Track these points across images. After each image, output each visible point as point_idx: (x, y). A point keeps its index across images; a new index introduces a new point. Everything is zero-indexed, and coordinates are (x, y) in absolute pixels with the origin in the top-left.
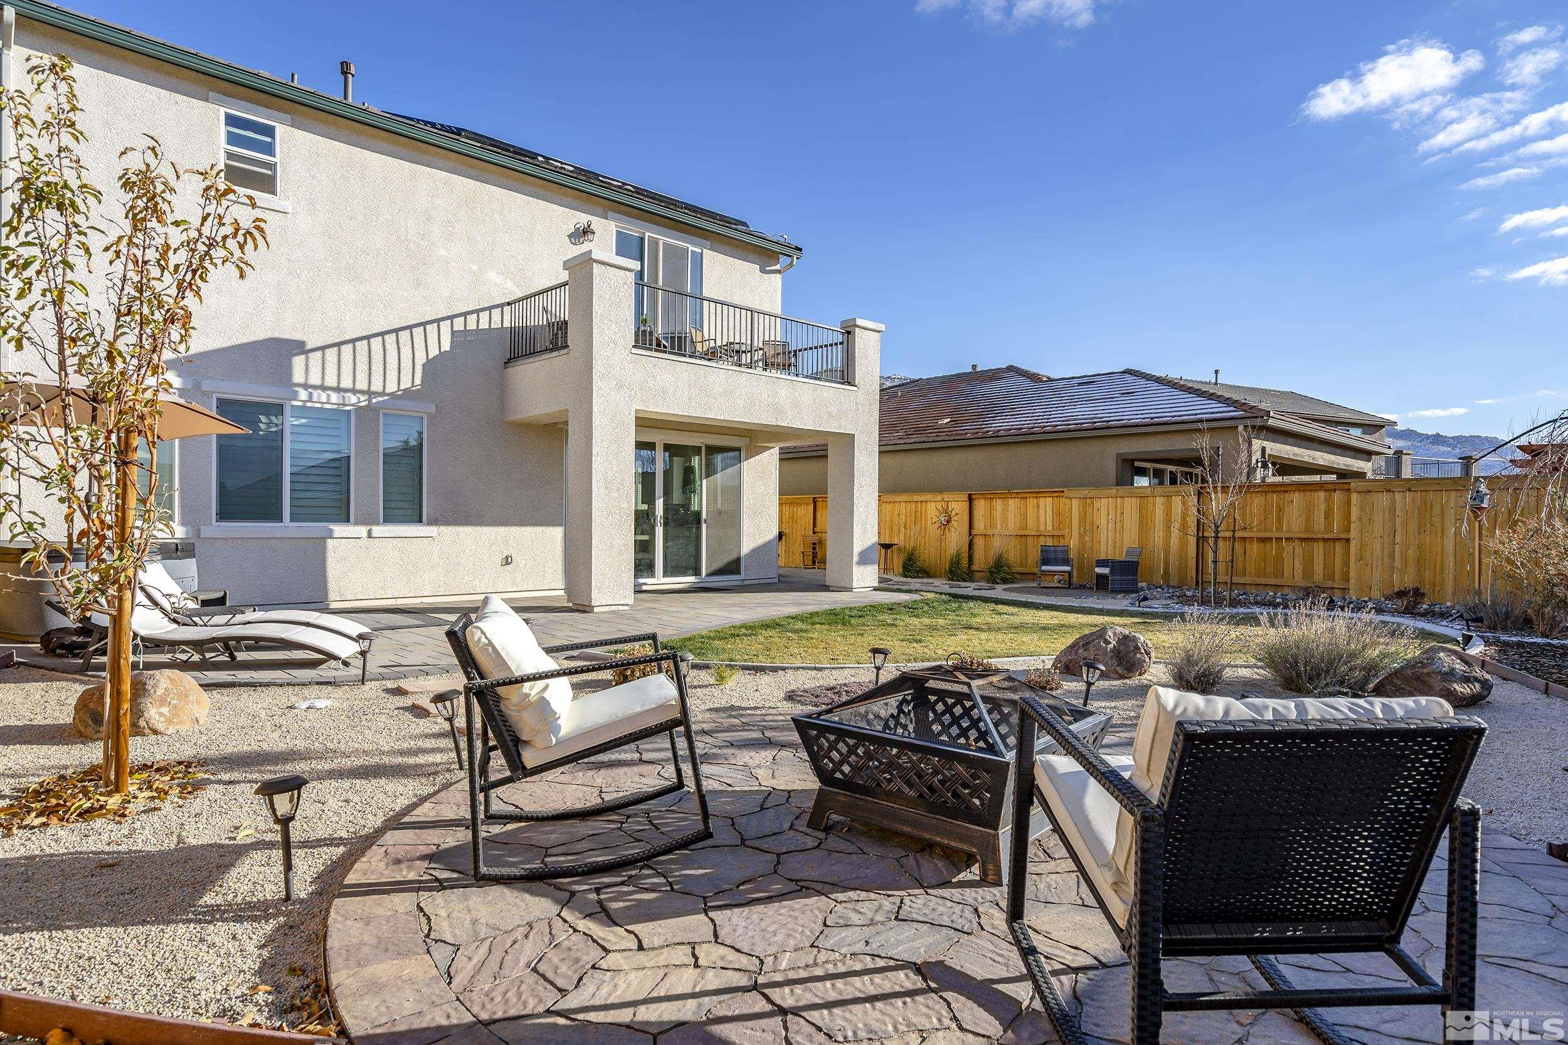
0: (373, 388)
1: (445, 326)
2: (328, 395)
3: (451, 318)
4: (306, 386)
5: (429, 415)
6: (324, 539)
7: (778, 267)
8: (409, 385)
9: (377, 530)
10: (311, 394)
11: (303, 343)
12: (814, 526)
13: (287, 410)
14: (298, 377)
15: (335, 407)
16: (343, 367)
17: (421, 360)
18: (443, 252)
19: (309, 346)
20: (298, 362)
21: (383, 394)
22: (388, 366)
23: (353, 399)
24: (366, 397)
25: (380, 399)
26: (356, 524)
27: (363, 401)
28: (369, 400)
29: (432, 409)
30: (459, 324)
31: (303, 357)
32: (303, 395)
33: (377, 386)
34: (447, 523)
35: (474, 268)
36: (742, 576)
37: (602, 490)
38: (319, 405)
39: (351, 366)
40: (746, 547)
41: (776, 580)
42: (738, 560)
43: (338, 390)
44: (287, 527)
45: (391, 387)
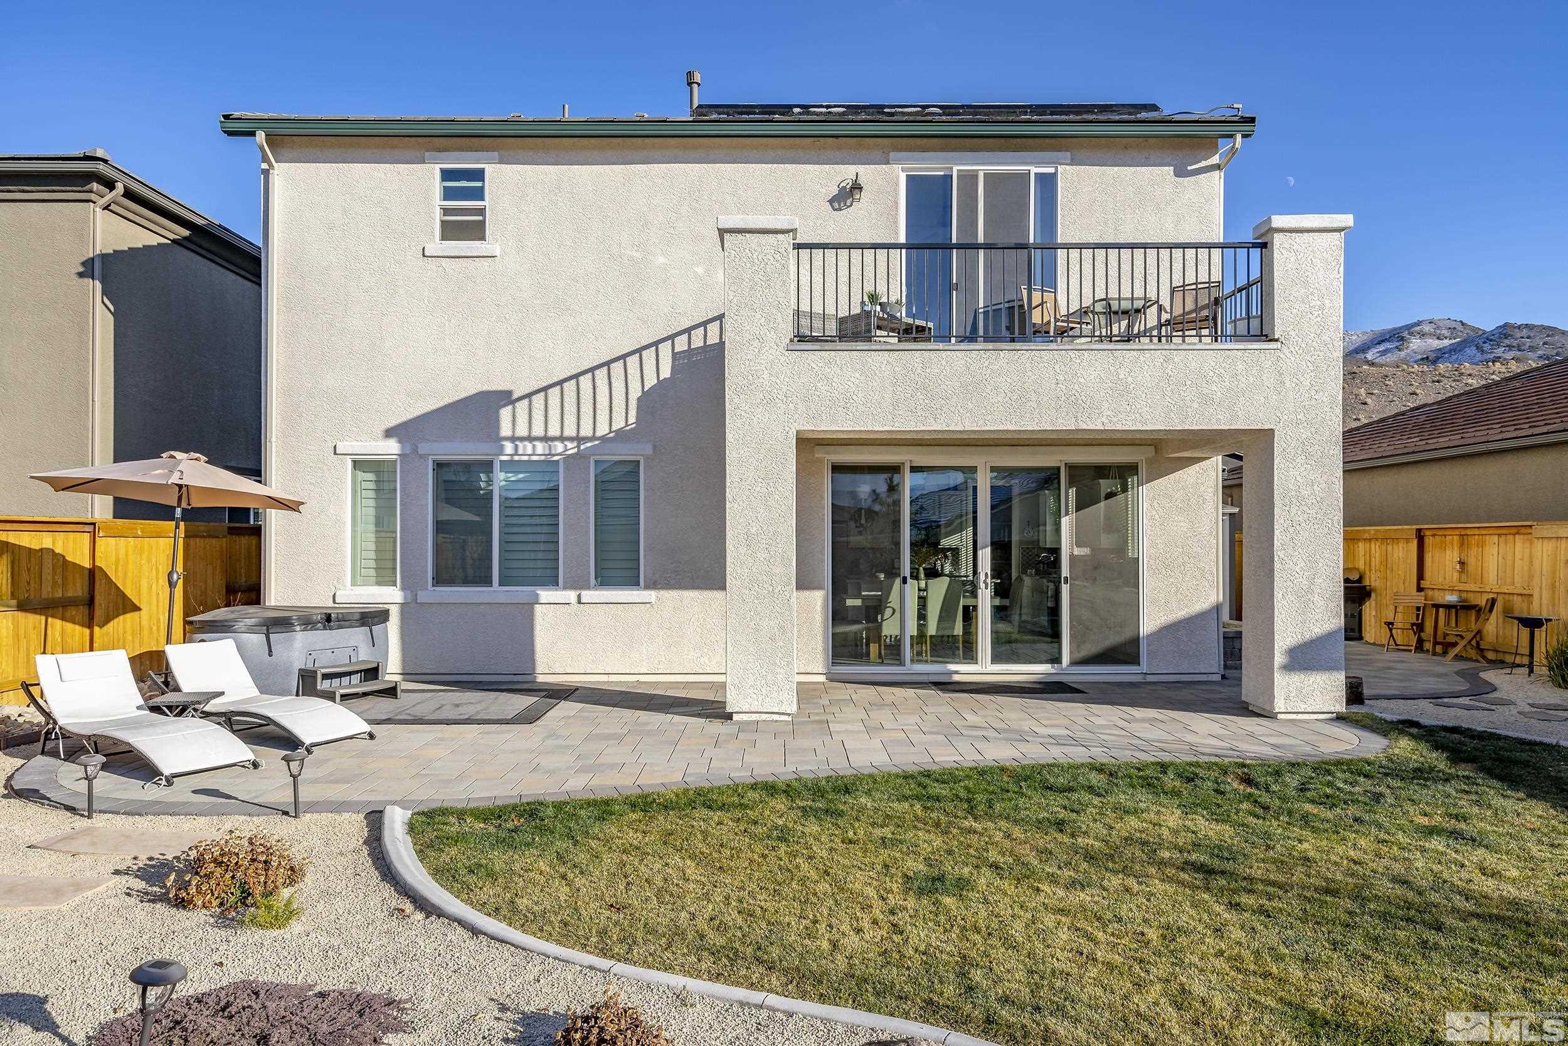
0: (583, 433)
1: (665, 349)
2: (534, 446)
3: (672, 337)
4: (513, 439)
5: (647, 458)
6: (532, 604)
7: (1215, 160)
8: (623, 424)
9: (587, 595)
10: (516, 446)
11: (509, 393)
12: (1421, 576)
13: (497, 466)
14: (505, 430)
15: (543, 458)
16: (551, 413)
17: (635, 392)
18: (661, 260)
19: (515, 396)
20: (505, 413)
21: (593, 438)
22: (598, 406)
23: (559, 447)
24: (575, 444)
25: (589, 445)
26: (565, 588)
27: (572, 448)
28: (579, 447)
29: (649, 450)
30: (681, 344)
31: (510, 407)
32: (509, 448)
33: (586, 431)
34: (668, 586)
35: (700, 270)
36: (1144, 667)
37: (743, 550)
38: (525, 458)
39: (558, 411)
40: (1149, 622)
41: (1217, 678)
42: (1135, 641)
43: (546, 439)
44: (496, 593)
45: (603, 430)
